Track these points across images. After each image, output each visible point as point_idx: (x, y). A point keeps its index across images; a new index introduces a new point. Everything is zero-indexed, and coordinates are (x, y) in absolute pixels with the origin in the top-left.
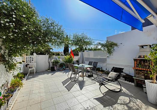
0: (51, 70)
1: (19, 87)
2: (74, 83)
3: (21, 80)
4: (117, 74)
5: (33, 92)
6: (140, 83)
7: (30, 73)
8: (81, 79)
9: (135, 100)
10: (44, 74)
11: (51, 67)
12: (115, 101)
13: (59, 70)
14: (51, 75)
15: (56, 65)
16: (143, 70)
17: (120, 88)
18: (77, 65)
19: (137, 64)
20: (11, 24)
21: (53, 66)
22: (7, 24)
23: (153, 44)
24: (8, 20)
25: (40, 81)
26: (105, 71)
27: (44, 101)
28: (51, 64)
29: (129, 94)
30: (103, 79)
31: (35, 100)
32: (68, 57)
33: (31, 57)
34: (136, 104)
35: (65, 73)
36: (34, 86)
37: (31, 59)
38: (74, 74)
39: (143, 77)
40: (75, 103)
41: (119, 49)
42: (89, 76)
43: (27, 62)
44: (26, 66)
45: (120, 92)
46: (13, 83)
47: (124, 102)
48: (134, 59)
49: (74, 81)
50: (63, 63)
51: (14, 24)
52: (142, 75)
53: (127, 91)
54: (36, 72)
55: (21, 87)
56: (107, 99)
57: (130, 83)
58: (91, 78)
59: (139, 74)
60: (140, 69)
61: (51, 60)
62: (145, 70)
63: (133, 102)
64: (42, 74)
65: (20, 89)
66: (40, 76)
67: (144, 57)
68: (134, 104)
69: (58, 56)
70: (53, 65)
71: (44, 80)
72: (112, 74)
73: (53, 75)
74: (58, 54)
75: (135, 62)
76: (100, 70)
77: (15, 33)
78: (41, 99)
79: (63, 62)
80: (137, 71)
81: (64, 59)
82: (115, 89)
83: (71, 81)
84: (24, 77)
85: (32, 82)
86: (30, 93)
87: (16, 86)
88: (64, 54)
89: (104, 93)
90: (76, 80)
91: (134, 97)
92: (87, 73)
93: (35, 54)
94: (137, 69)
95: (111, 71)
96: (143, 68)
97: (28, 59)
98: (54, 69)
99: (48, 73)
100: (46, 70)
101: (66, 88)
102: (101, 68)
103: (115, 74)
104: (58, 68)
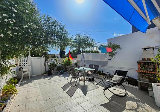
0: (47, 74)
1: (13, 94)
2: (75, 88)
3: (15, 86)
4: (121, 78)
5: (30, 100)
6: (144, 87)
7: (24, 78)
8: (82, 83)
9: (143, 105)
10: (40, 79)
11: (47, 71)
12: (122, 106)
13: (57, 74)
14: (49, 79)
15: (53, 69)
16: (147, 73)
17: (125, 92)
18: (76, 68)
19: (141, 67)
20: (10, 20)
21: (50, 70)
22: (6, 20)
23: (155, 47)
24: (7, 16)
25: (36, 86)
26: (106, 74)
27: (43, 110)
29: (136, 98)
30: (108, 83)
31: (33, 109)
32: (66, 59)
33: (25, 60)
34: (146, 109)
35: (64, 77)
36: (30, 92)
37: (25, 62)
38: (74, 78)
39: (147, 80)
40: (80, 111)
41: (121, 51)
42: (91, 80)
43: (20, 65)
44: (20, 69)
45: (126, 97)
46: (6, 90)
47: (132, 107)
48: (137, 62)
49: (75, 86)
50: (61, 66)
51: (13, 20)
52: (146, 78)
53: (133, 96)
54: (31, 77)
55: (15, 95)
56: (114, 105)
57: (134, 87)
58: (93, 82)
59: (143, 77)
60: (144, 72)
61: (47, 63)
62: (149, 73)
63: (142, 107)
64: (38, 79)
65: (14, 97)
66: (36, 81)
67: (148, 60)
68: (143, 109)
69: (54, 59)
70: (49, 68)
71: (41, 85)
72: (116, 77)
73: (50, 79)
74: (53, 57)
75: (139, 65)
76: (102, 73)
77: (15, 30)
78: (40, 108)
80: (141, 75)
81: (61, 61)
82: (120, 94)
83: (71, 86)
84: (17, 83)
85: (27, 88)
86: (27, 101)
87: (10, 94)
88: (61, 56)
89: (109, 98)
90: (78, 85)
91: (141, 102)
92: (88, 77)
93: (29, 56)
94: (141, 71)
95: (115, 74)
96: (148, 70)
97: (21, 62)
98: (51, 73)
99: (45, 78)
100: (42, 75)
101: (68, 94)
102: (102, 71)
103: (120, 78)
104: (55, 72)
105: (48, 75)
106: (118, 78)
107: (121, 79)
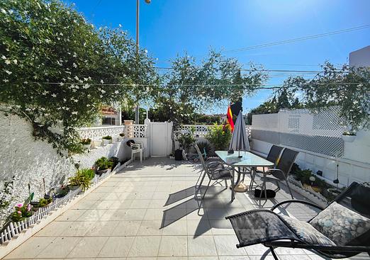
0: (174, 157)
2: (197, 204)
5: (101, 204)
8: (225, 197)
13: (191, 160)
28: (177, 143)
31: (83, 225)
32: (216, 128)
36: (116, 189)
44: (128, 143)
66: (147, 169)
70: (180, 146)
73: (170, 169)
76: (312, 179)
78: (94, 227)
79: (205, 141)
83: (193, 196)
85: (120, 180)
86: (95, 204)
90: (209, 199)
93: (147, 121)
98: (181, 156)
100: (167, 157)
102: (320, 173)
103: (351, 223)
104: (191, 154)
105: (176, 159)
106: (340, 221)
107: (360, 230)
